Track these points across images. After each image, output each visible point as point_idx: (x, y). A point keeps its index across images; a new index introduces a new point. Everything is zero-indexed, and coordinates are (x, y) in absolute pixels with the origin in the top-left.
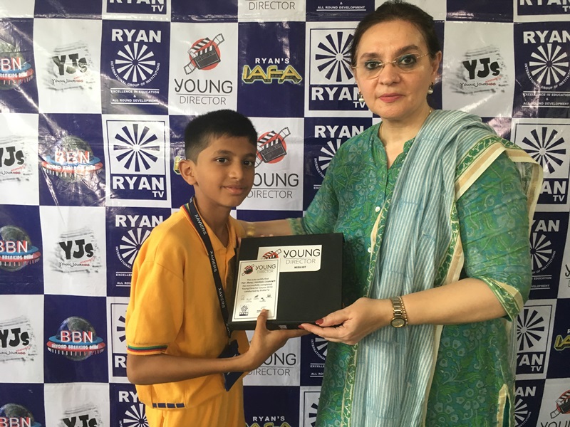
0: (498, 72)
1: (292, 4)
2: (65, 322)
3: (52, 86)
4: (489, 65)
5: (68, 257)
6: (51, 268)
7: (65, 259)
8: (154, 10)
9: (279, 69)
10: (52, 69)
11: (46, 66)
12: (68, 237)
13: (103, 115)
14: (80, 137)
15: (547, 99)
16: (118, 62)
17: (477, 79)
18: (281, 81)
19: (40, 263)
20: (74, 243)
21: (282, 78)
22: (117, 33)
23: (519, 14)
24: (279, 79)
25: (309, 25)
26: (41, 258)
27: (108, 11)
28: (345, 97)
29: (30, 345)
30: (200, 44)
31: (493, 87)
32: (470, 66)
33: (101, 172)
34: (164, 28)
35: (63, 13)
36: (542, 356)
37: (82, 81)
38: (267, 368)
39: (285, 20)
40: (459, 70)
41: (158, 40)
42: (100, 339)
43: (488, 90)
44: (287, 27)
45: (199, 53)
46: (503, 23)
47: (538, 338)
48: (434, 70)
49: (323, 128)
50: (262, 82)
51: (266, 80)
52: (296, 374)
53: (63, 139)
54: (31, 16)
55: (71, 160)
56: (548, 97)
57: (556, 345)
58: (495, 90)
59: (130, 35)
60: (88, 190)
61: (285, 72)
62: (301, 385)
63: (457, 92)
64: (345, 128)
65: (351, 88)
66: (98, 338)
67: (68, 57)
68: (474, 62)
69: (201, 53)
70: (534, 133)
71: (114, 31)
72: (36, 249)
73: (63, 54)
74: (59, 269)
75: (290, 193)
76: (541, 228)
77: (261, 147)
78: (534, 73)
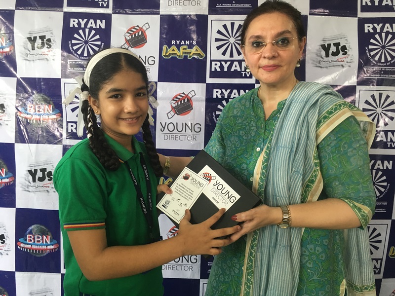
0: (346, 53)
1: (199, 2)
2: (30, 228)
3: (27, 58)
4: (340, 47)
5: (34, 181)
6: (21, 189)
7: (32, 182)
8: (100, 5)
9: (188, 48)
10: (27, 46)
11: (22, 44)
12: (35, 166)
13: (61, 79)
14: (45, 95)
15: (382, 73)
16: (74, 42)
17: (331, 58)
18: (190, 57)
19: (14, 185)
20: (39, 171)
21: (191, 55)
22: (74, 21)
23: (362, 11)
24: (189, 55)
25: (211, 17)
26: (14, 181)
27: (67, 6)
28: (236, 68)
29: (6, 244)
30: (133, 30)
31: (342, 63)
32: (326, 48)
33: (60, 120)
34: (107, 18)
35: (36, 6)
36: (379, 261)
37: (48, 55)
38: (176, 265)
39: (193, 13)
40: (318, 51)
41: (103, 26)
42: (55, 242)
43: (339, 66)
44: (195, 18)
45: (132, 36)
46: (350, 18)
47: (377, 248)
48: (301, 50)
49: (220, 91)
50: (176, 57)
51: (179, 56)
52: (197, 270)
53: (34, 96)
54: (14, 9)
55: (39, 111)
56: (383, 71)
57: (390, 254)
58: (344, 65)
59: (83, 23)
60: (50, 132)
61: (193, 50)
62: (201, 278)
63: (317, 66)
64: (235, 91)
65: (240, 62)
66: (54, 240)
67: (38, 38)
68: (329, 45)
69: (133, 36)
70: (373, 96)
71: (72, 20)
72: (11, 174)
73: (35, 35)
74: (27, 189)
75: (195, 137)
76: (379, 167)
77: (174, 104)
78: (372, 53)
